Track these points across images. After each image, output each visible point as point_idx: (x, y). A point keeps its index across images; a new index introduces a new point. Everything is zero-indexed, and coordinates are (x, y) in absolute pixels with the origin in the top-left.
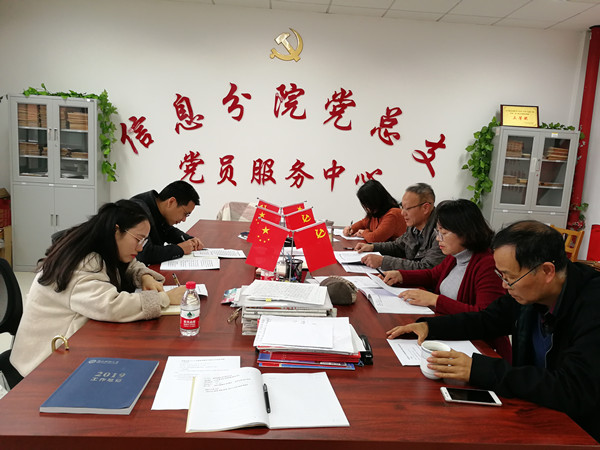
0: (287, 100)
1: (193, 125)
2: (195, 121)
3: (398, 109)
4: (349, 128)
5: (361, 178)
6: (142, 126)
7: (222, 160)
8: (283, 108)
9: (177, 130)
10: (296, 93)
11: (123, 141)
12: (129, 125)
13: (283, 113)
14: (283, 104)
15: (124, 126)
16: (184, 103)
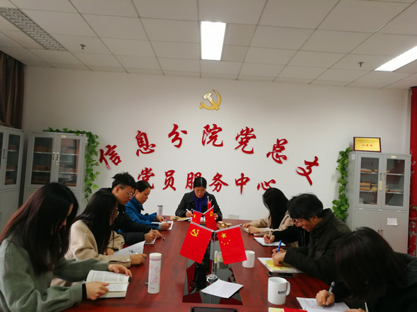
0: (211, 134)
1: (148, 151)
2: (150, 148)
3: (285, 140)
4: (252, 152)
5: (261, 185)
6: (114, 151)
7: (166, 173)
8: (208, 140)
9: (138, 154)
10: (217, 130)
11: (101, 161)
12: (106, 150)
13: (208, 143)
14: (208, 137)
15: (102, 151)
16: (143, 137)
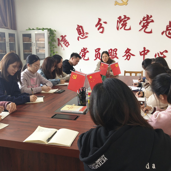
0: (122, 22)
1: (84, 37)
2: (85, 35)
4: (151, 32)
5: (157, 54)
6: (65, 39)
7: (96, 50)
8: (121, 26)
9: (78, 39)
10: (126, 19)
11: (59, 45)
12: (61, 38)
13: (121, 28)
14: (121, 24)
15: (59, 39)
16: (80, 28)
